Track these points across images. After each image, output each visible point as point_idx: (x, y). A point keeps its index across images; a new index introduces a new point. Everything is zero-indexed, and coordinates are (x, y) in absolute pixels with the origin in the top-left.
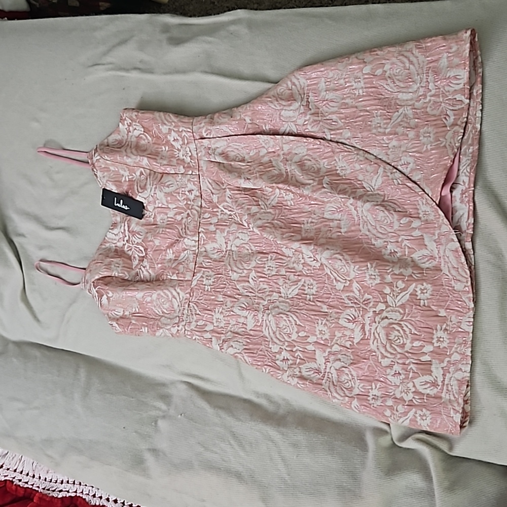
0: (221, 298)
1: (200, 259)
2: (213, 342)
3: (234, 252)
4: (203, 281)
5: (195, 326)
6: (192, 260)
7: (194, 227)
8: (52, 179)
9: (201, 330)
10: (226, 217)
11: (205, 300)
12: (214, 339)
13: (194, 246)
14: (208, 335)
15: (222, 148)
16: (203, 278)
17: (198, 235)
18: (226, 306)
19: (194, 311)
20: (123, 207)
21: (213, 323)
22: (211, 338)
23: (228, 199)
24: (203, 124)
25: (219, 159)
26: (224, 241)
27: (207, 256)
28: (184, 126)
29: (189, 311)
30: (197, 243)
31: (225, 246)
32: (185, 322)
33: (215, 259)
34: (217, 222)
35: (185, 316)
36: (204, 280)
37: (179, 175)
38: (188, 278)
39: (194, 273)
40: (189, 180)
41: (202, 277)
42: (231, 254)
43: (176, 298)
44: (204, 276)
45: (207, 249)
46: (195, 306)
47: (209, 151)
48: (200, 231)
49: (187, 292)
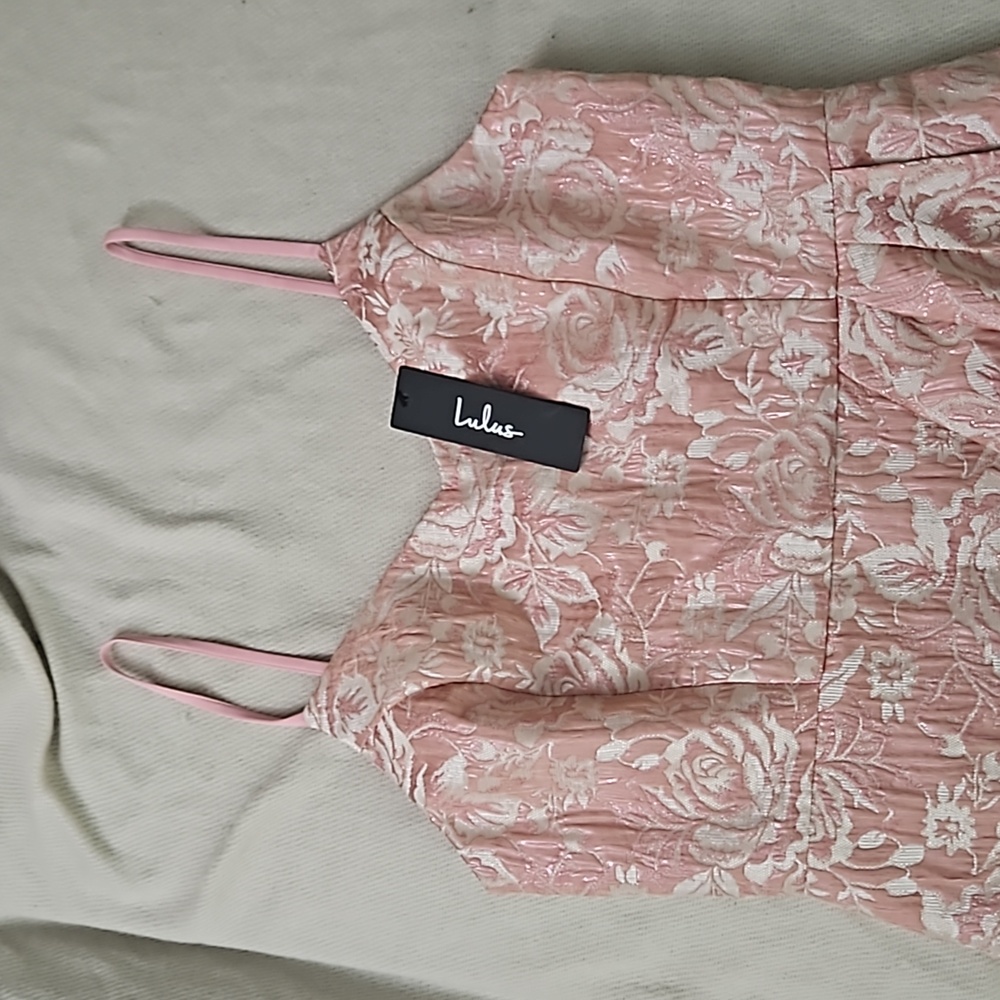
0: (956, 746)
1: (845, 607)
2: (926, 910)
3: (986, 576)
4: (870, 687)
5: (850, 852)
6: (812, 610)
7: (818, 490)
8: (163, 344)
9: (872, 865)
10: (951, 449)
11: (885, 754)
12: (929, 898)
13: (818, 560)
14: (904, 885)
15: (942, 199)
16: (869, 673)
17: (831, 519)
18: (982, 772)
19: (841, 795)
20: (496, 429)
21: (923, 839)
22: (917, 894)
23: (975, 382)
24: (874, 111)
25: (934, 238)
26: (947, 537)
27: (869, 594)
28: (789, 119)
29: (819, 801)
30: (828, 549)
31: (947, 555)
32: (806, 838)
33: (904, 601)
34: (912, 469)
35: (803, 817)
36: (874, 680)
37: (749, 305)
38: (804, 675)
39: (826, 657)
40: (791, 322)
41: (863, 670)
42: (975, 580)
43: (758, 755)
44: (871, 666)
45: (865, 566)
46: (840, 776)
47: (892, 212)
48: (837, 502)
49: (802, 727)
